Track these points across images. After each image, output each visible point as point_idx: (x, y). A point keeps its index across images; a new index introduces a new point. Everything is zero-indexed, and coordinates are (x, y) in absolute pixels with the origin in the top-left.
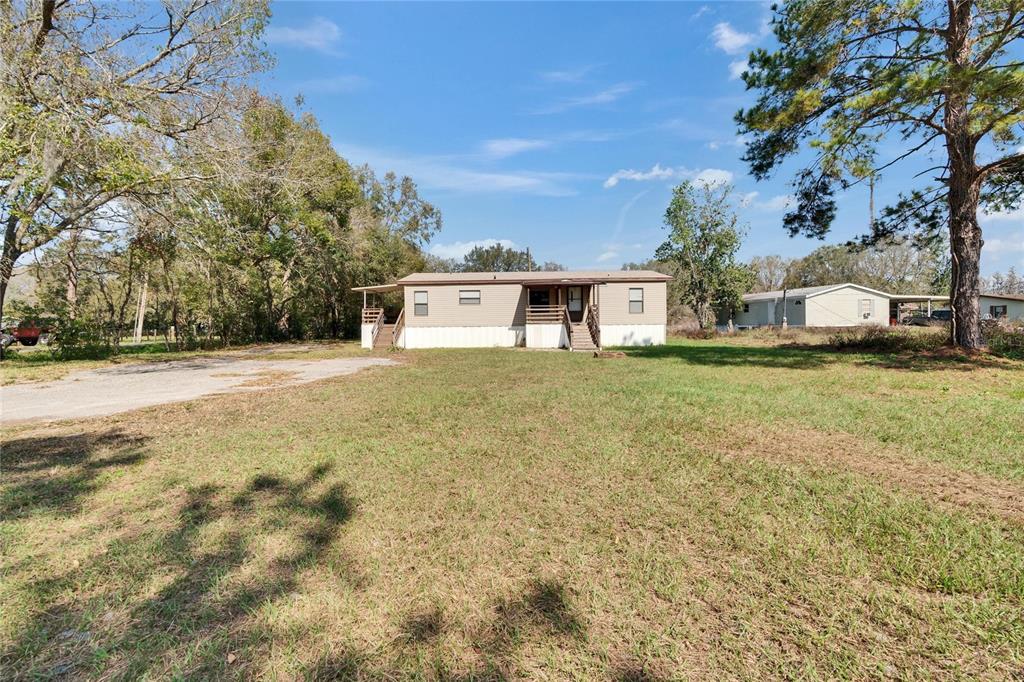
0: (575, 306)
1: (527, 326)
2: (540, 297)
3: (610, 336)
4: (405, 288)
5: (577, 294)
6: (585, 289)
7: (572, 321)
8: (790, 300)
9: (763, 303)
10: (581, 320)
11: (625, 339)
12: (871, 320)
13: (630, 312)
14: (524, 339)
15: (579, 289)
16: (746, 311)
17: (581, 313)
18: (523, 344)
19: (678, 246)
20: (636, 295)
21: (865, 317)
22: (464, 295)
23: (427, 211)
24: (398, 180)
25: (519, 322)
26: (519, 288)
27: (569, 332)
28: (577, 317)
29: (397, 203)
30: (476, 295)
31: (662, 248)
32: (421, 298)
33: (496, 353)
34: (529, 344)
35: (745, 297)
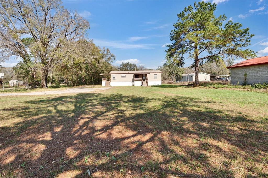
0: (144, 78)
1: (135, 82)
2: (137, 76)
3: (150, 83)
4: (111, 74)
5: (144, 75)
6: (146, 75)
7: (143, 81)
8: (190, 76)
9: (185, 76)
10: (145, 81)
11: (154, 84)
12: (206, 80)
13: (154, 79)
14: (134, 84)
15: (145, 75)
16: (182, 78)
17: (145, 79)
18: (134, 85)
19: (168, 64)
20: (155, 76)
21: (205, 79)
22: (122, 76)
23: (112, 56)
24: (106, 49)
25: (133, 81)
26: (133, 74)
27: (142, 83)
28: (144, 80)
29: (106, 54)
30: (125, 76)
31: (165, 64)
32: (114, 76)
33: (129, 87)
34: (135, 85)
35: (182, 75)
